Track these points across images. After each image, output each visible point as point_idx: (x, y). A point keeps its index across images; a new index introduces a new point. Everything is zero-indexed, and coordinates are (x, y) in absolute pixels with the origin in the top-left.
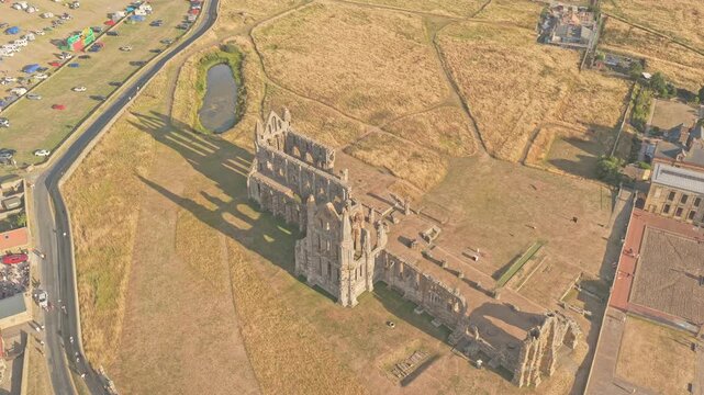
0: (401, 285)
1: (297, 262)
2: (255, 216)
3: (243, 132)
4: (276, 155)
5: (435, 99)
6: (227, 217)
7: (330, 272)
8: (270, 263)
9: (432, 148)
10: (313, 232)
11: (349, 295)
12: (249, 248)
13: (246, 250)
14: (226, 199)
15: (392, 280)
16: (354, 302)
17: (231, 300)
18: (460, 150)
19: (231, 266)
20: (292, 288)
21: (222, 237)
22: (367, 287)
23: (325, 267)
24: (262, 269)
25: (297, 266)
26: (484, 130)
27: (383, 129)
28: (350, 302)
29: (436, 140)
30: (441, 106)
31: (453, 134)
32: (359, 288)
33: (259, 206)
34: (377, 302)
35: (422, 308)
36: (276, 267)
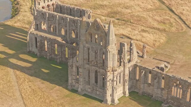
0: (149, 90)
1: (70, 79)
2: (34, 60)
3: (19, 20)
4: (49, 14)
5: (150, 7)
6: (13, 61)
7: (96, 82)
8: (48, 83)
9: (154, 28)
10: (84, 47)
11: (112, 95)
12: (31, 75)
13: (29, 77)
14: (11, 52)
15: (143, 88)
16: (116, 101)
17: (22, 102)
18: (173, 29)
19: (19, 85)
20: (67, 96)
21: (11, 71)
22: (124, 93)
23: (93, 75)
24: (42, 86)
25: (70, 81)
26: (187, 20)
27: (118, 19)
28: (113, 101)
29: (156, 25)
30: (155, 10)
31: (166, 22)
32: (119, 93)
33: (36, 55)
34: (133, 101)
35: (168, 103)
36: (54, 85)
